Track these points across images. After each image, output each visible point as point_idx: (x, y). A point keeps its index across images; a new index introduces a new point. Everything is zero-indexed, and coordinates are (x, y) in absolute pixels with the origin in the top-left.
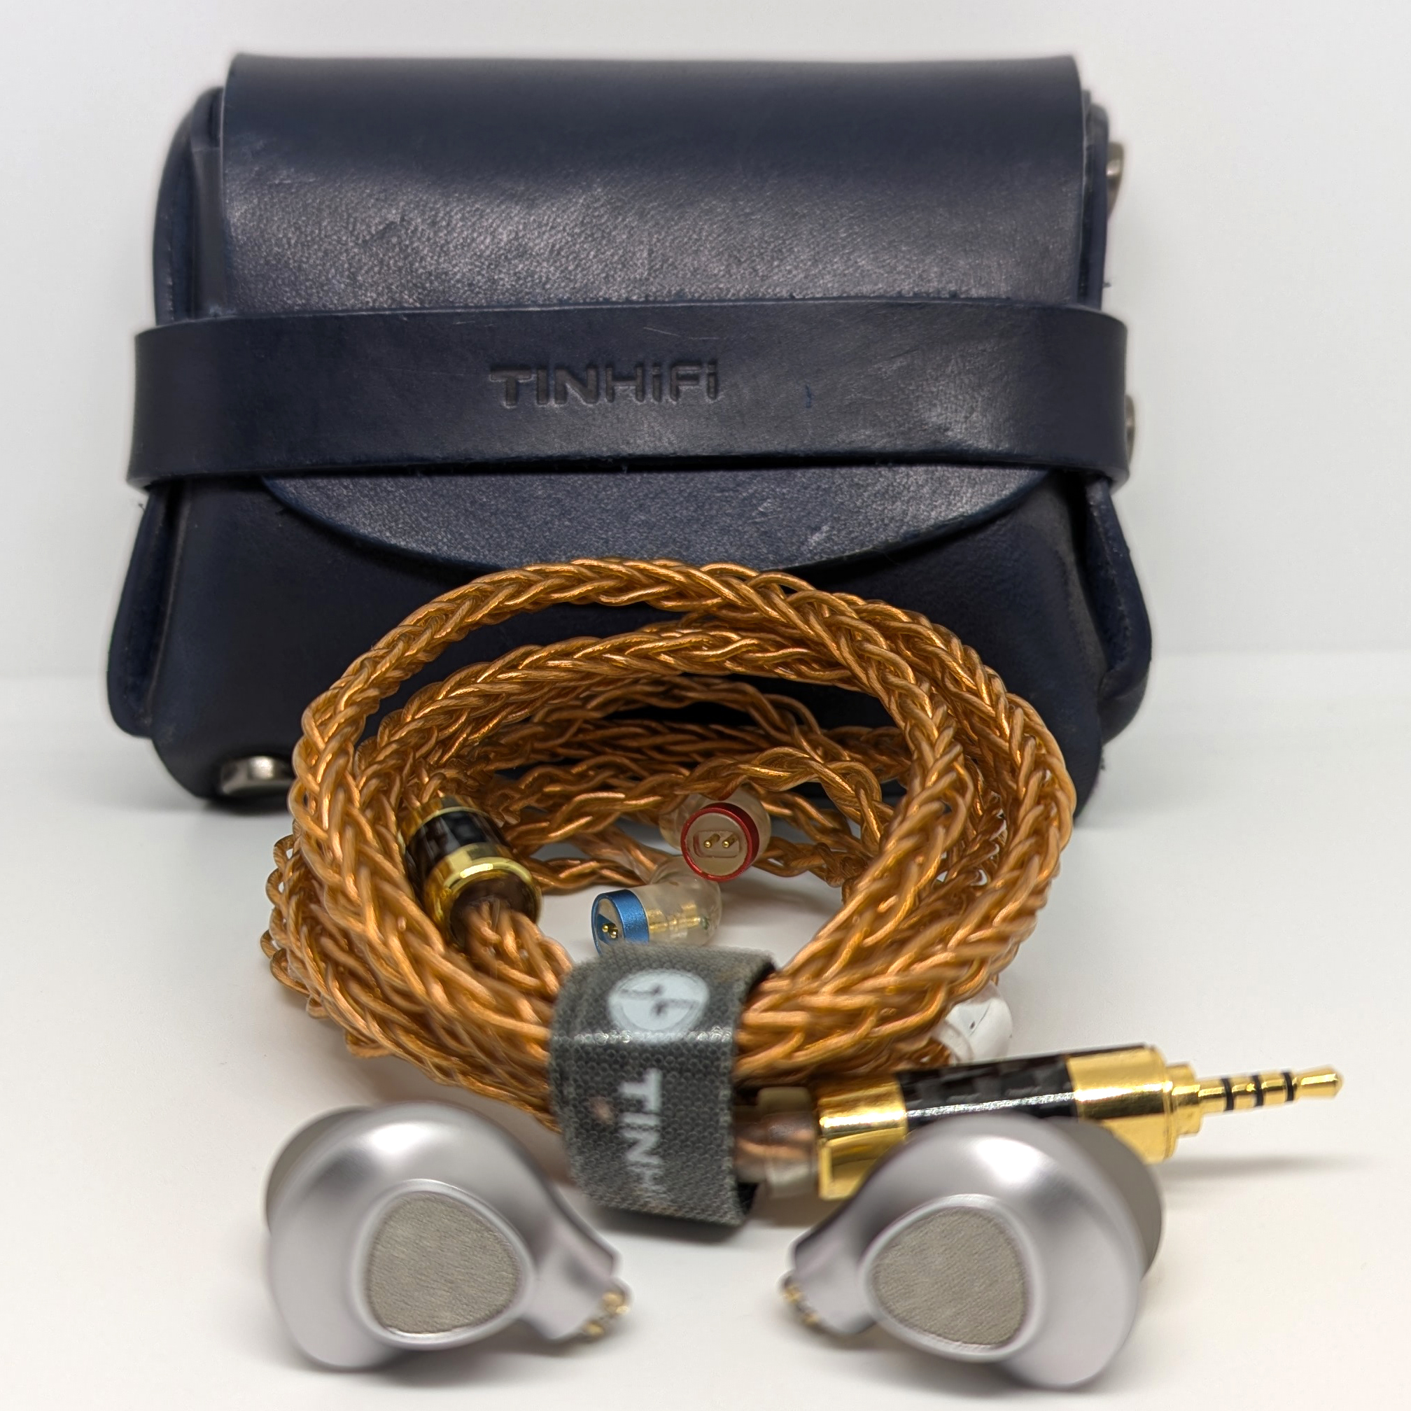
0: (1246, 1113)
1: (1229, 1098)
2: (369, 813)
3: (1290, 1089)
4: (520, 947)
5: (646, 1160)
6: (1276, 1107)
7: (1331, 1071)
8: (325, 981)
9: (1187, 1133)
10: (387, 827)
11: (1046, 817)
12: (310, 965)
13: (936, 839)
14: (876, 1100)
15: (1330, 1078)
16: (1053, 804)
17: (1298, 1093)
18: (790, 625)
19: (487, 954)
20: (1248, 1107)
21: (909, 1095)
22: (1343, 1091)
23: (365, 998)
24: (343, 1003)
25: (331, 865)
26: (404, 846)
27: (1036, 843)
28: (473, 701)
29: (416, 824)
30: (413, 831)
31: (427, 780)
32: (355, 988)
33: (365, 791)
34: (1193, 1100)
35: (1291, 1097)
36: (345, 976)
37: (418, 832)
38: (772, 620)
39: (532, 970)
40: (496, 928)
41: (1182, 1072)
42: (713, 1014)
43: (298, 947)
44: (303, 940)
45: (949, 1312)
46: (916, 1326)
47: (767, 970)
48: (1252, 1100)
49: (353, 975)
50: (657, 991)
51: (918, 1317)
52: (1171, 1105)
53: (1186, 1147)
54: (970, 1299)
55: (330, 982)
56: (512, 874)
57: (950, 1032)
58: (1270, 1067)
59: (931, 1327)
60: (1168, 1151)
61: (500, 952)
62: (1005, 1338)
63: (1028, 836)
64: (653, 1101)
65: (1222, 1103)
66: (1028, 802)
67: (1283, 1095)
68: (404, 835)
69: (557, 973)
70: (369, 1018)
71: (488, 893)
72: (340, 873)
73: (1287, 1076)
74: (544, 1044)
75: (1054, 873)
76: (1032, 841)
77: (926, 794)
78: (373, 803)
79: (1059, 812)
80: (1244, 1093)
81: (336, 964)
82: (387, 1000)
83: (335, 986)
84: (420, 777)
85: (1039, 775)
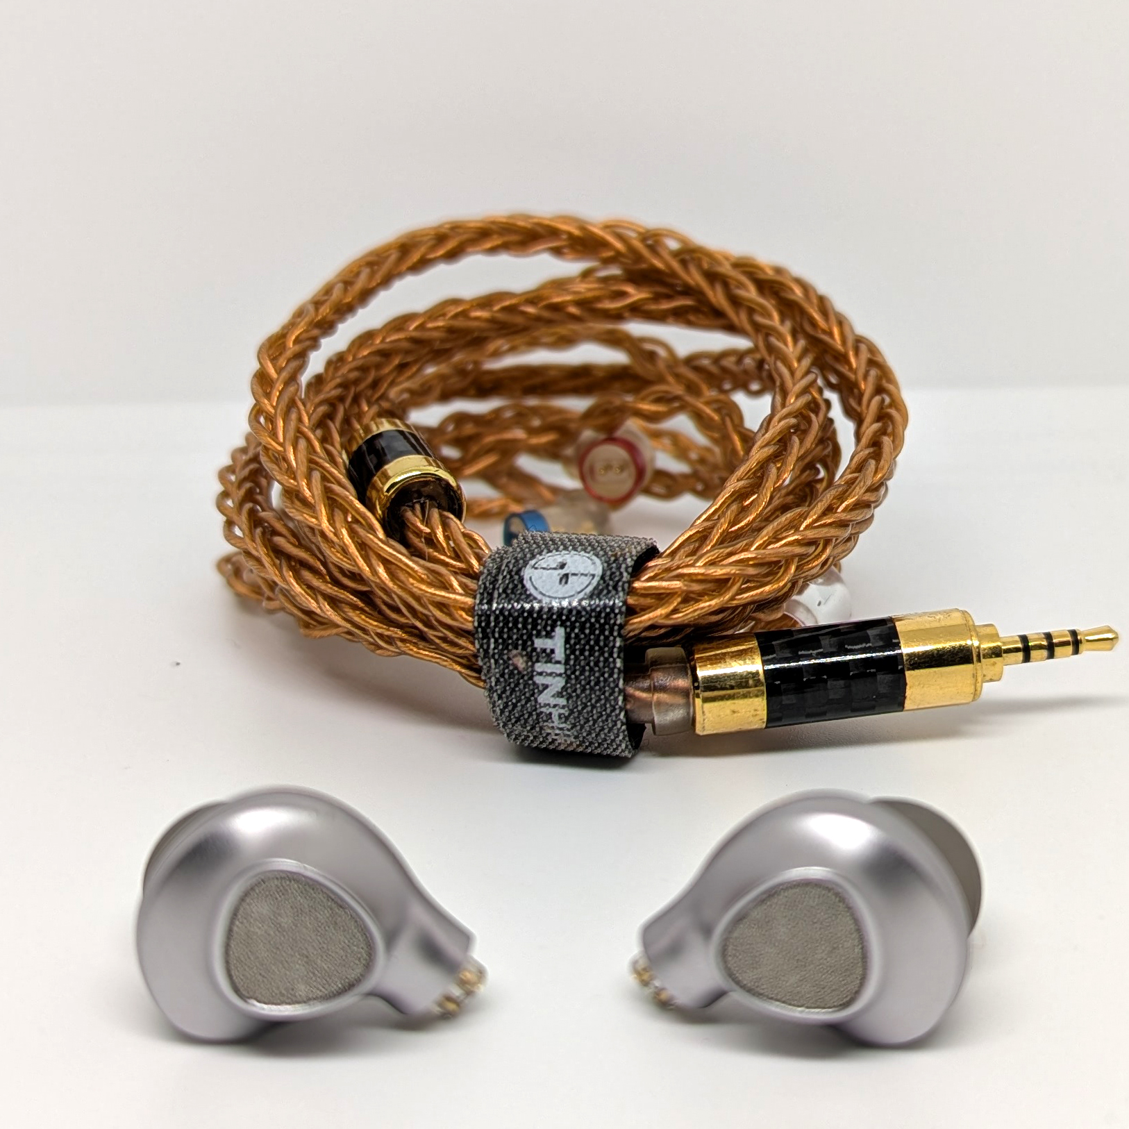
0: (1040, 663)
1: (1026, 650)
2: (319, 432)
3: (1075, 643)
4: (447, 538)
5: (553, 701)
6: (1065, 659)
7: (1110, 631)
8: (280, 571)
9: (991, 680)
10: (333, 445)
11: (883, 432)
12: (266, 561)
13: (792, 448)
14: (740, 655)
15: (1110, 636)
16: (890, 423)
17: (1081, 647)
18: (674, 274)
19: (420, 544)
20: (1042, 659)
21: (766, 651)
22: (1119, 646)
23: (316, 582)
24: (298, 589)
25: (287, 473)
26: (347, 462)
27: (874, 452)
28: (405, 345)
29: (358, 443)
30: (355, 448)
31: (366, 409)
32: (307, 575)
33: (314, 416)
34: (997, 653)
35: (1076, 651)
36: (297, 566)
37: (360, 448)
38: (657, 271)
39: (457, 557)
40: (427, 522)
41: (988, 630)
42: (608, 584)
43: (254, 548)
44: (258, 540)
45: (793, 979)
46: (761, 994)
47: (652, 552)
48: (1045, 653)
49: (304, 564)
50: (562, 566)
51: (765, 986)
52: (979, 656)
53: (990, 690)
54: (812, 966)
55: (285, 573)
56: (440, 479)
57: (801, 609)
58: (1059, 628)
59: (777, 994)
60: (976, 694)
61: (431, 541)
62: (848, 999)
63: (868, 447)
64: (560, 654)
65: (1020, 655)
66: (868, 420)
67: (1070, 649)
68: (347, 452)
69: (479, 558)
70: (320, 598)
71: (420, 495)
72: (295, 479)
73: (1074, 633)
74: (470, 611)
75: (889, 475)
76: (871, 450)
77: (785, 411)
78: (322, 424)
79: (893, 429)
80: (1040, 647)
81: (289, 557)
82: (336, 582)
83: (289, 576)
84: (359, 406)
85: (877, 398)
